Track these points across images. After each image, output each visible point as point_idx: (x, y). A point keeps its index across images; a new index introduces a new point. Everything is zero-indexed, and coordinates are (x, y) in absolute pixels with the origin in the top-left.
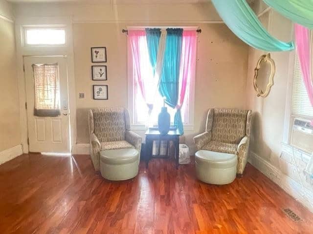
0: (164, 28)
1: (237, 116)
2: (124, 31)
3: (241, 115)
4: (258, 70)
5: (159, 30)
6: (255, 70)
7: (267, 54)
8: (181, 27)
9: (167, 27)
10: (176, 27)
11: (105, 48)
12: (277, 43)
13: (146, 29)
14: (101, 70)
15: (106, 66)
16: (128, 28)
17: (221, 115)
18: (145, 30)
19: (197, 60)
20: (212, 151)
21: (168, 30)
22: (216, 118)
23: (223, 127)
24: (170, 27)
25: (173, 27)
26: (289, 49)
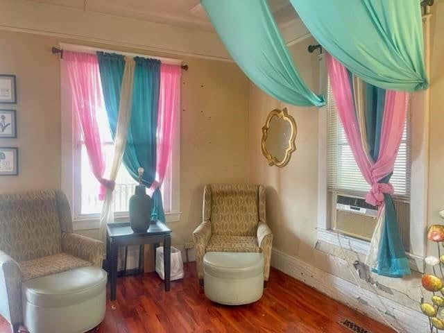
0: (130, 55)
1: (246, 194)
2: (55, 51)
3: (251, 192)
4: (267, 129)
5: (121, 57)
6: (263, 129)
7: (282, 109)
8: (158, 58)
9: (135, 55)
10: (150, 57)
11: (15, 77)
12: (309, 96)
13: (98, 52)
14: (3, 118)
15: (15, 111)
16: (63, 46)
17: (224, 194)
18: (95, 53)
19: (183, 110)
20: (223, 251)
21: (137, 59)
22: (216, 199)
23: (228, 213)
24: (140, 56)
25: (146, 57)
26: (321, 104)
